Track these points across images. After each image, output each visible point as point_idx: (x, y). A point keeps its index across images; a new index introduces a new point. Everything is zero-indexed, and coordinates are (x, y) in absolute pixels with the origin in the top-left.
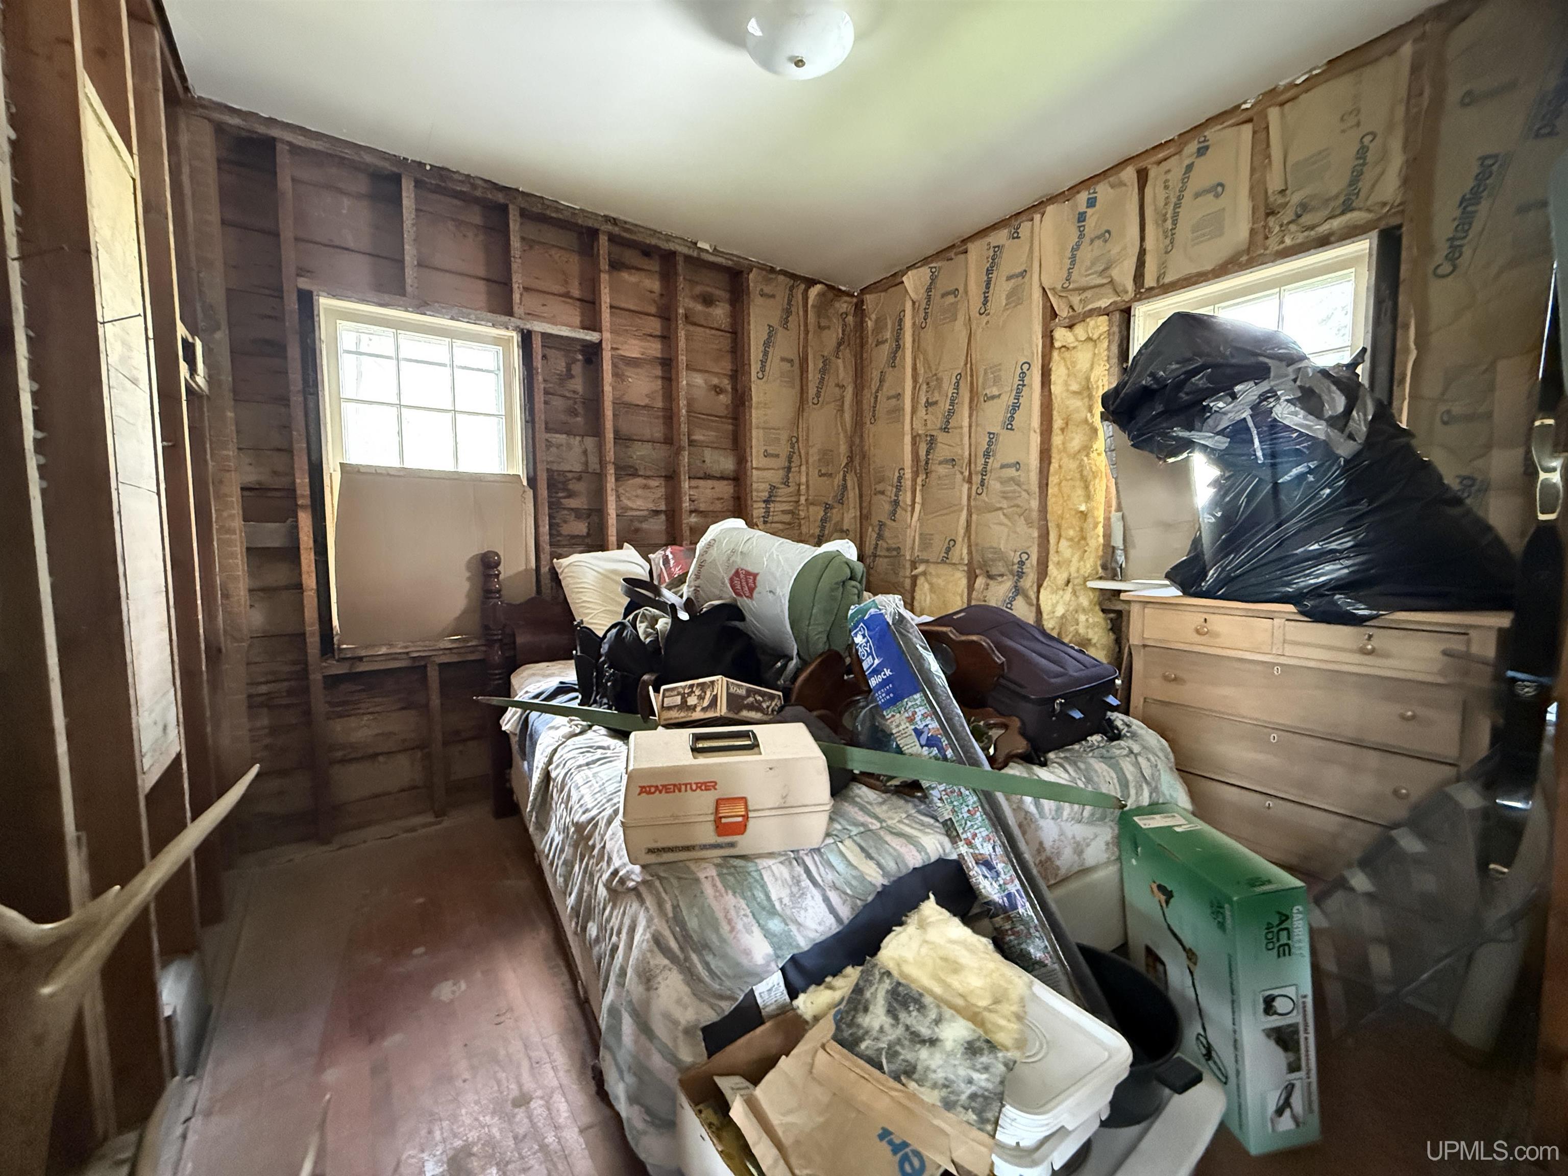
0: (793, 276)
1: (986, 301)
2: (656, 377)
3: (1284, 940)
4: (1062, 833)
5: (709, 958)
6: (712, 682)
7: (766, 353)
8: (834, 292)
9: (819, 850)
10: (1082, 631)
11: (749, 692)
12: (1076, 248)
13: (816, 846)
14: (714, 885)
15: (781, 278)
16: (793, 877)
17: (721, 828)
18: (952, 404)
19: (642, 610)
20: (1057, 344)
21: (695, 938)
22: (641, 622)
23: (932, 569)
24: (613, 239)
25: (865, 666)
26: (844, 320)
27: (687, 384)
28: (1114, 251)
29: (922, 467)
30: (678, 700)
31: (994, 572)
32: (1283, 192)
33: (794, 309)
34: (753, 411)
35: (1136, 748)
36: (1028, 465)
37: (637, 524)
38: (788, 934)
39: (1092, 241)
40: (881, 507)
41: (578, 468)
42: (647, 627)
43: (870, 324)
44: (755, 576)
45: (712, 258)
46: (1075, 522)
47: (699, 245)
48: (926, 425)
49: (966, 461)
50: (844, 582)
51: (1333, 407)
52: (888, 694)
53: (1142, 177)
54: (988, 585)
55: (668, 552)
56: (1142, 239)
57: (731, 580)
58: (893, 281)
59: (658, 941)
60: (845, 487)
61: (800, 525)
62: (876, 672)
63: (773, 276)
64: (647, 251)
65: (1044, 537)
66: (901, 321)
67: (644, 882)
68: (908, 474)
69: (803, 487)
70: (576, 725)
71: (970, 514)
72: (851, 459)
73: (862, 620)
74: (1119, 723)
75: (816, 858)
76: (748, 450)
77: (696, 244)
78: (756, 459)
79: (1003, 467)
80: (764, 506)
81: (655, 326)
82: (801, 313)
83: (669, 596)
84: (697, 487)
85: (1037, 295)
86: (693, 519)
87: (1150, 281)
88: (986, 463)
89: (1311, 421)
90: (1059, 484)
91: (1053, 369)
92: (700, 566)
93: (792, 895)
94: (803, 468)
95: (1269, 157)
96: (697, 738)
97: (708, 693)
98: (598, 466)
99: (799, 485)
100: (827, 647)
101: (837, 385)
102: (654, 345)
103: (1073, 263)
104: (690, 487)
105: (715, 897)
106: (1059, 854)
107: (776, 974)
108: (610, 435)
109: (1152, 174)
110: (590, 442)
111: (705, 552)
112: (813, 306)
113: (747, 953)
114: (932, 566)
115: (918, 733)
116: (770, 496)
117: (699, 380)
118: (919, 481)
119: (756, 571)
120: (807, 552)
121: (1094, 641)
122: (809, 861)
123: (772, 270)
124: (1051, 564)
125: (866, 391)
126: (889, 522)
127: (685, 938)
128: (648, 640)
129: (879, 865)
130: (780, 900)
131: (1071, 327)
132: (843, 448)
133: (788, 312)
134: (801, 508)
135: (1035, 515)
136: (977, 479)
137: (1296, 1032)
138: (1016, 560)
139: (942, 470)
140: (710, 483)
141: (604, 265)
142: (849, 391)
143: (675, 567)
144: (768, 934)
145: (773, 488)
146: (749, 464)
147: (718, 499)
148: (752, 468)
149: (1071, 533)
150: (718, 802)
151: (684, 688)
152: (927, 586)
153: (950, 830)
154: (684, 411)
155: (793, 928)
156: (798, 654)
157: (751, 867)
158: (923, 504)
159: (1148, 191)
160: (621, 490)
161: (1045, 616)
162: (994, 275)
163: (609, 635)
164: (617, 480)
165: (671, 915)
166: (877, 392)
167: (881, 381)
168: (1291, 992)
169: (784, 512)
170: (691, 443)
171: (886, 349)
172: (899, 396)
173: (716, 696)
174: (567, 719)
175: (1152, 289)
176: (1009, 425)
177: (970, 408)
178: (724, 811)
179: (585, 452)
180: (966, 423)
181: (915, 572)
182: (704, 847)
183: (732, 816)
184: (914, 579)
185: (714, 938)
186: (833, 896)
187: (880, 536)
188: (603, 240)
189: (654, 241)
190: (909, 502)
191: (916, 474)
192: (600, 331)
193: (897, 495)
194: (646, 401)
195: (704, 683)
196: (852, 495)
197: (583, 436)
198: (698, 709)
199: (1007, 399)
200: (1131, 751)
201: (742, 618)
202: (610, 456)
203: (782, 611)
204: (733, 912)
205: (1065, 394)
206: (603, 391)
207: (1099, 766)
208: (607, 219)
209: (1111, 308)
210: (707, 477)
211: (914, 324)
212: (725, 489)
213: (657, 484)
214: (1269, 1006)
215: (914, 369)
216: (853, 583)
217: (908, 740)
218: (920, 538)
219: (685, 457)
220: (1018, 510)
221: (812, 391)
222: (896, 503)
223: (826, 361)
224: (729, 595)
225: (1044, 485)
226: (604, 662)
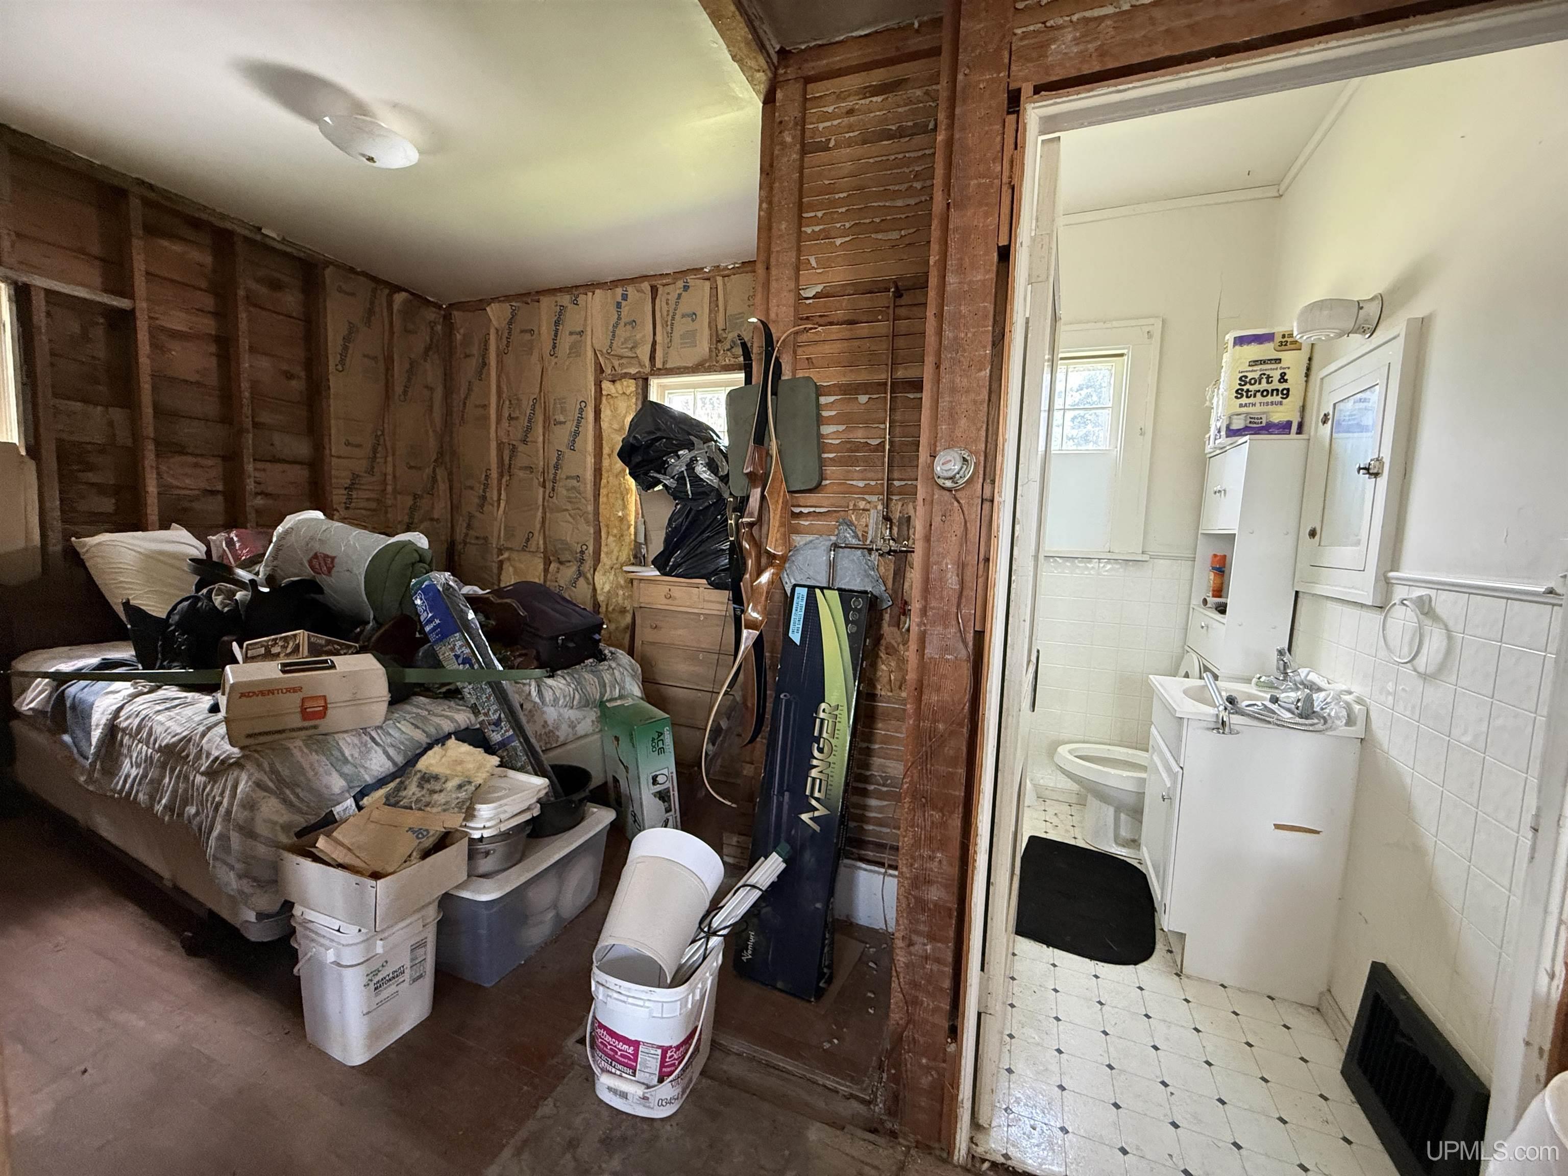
0: (374, 279)
1: (554, 347)
2: (211, 354)
3: (661, 745)
4: (560, 715)
5: (298, 790)
6: (295, 636)
7: (345, 348)
8: (419, 299)
9: (381, 727)
10: (620, 601)
11: (328, 643)
12: (616, 326)
13: (378, 724)
14: (301, 751)
15: (362, 279)
16: (362, 743)
17: (305, 714)
18: (530, 421)
19: (217, 586)
20: (604, 393)
21: (287, 780)
22: (217, 595)
23: (515, 555)
24: (146, 202)
25: (422, 619)
26: (432, 328)
27: (251, 366)
28: (638, 337)
29: (505, 469)
30: (262, 650)
31: (563, 559)
32: (724, 330)
33: (377, 309)
34: (332, 401)
35: (614, 665)
36: (585, 479)
37: (186, 504)
38: (358, 774)
39: (625, 325)
40: (471, 500)
41: (99, 439)
42: (224, 599)
43: (459, 337)
44: (333, 558)
45: (279, 246)
46: (617, 523)
47: (263, 231)
48: (509, 435)
49: (541, 470)
50: (413, 564)
51: (723, 471)
52: (437, 635)
53: (654, 290)
54: (558, 569)
55: (233, 535)
56: (655, 334)
57: (310, 562)
58: (478, 306)
59: (259, 785)
60: (434, 479)
61: (386, 512)
62: (429, 621)
63: (353, 276)
64: (196, 224)
65: (598, 533)
66: (486, 342)
67: (243, 757)
68: (494, 474)
69: (389, 477)
70: (144, 686)
71: (544, 513)
72: (441, 454)
73: (420, 589)
74: (606, 652)
75: (379, 732)
76: (326, 440)
77: (260, 229)
78: (336, 445)
79: (567, 478)
80: (345, 492)
81: (208, 302)
82: (385, 313)
83: (243, 575)
84: (264, 470)
85: (590, 354)
86: (259, 501)
87: (659, 364)
88: (556, 474)
89: (712, 477)
90: (607, 495)
91: (602, 410)
92: (278, 549)
93: (361, 752)
94: (390, 459)
95: (717, 306)
96: (284, 665)
97: (291, 644)
98: (130, 440)
99: (385, 475)
100: (399, 613)
101: (427, 387)
102: (206, 321)
103: (614, 336)
104: (255, 469)
105: (302, 757)
106: (557, 728)
107: (349, 801)
108: (148, 411)
109: (661, 290)
110: (118, 415)
111: (281, 538)
112: (399, 311)
113: (328, 787)
114: (516, 553)
115: (457, 657)
116: (353, 484)
117: (264, 363)
118: (504, 480)
119: (334, 554)
120: (380, 542)
121: (628, 608)
122: (374, 734)
123: (352, 270)
124: (603, 555)
125: (454, 396)
126: (477, 514)
127: (280, 781)
128: (226, 609)
129: (424, 731)
130: (352, 755)
131: (613, 382)
132: (432, 443)
133: (371, 312)
134: (388, 496)
135: (591, 517)
136: (549, 485)
137: (669, 792)
138: (579, 550)
139: (521, 474)
140: (279, 467)
141: (137, 229)
142: (439, 394)
143: (241, 549)
144: (342, 775)
145: (355, 477)
146: (327, 452)
147: (292, 483)
148: (332, 456)
149: (615, 531)
150: (303, 700)
151: (267, 641)
152: (511, 569)
153: (475, 710)
154: (247, 394)
155: (362, 771)
156: (374, 618)
157: (330, 738)
158: (507, 502)
159: (657, 301)
160: (163, 468)
161: (598, 592)
162: (561, 327)
163: (179, 607)
164: (158, 456)
165: (268, 769)
166: (466, 398)
167: (470, 390)
168: (665, 772)
169: (368, 499)
170: (256, 425)
171: (474, 363)
172: (485, 407)
173: (298, 645)
174: (129, 683)
175: (659, 369)
176: (572, 446)
177: (544, 427)
178: (307, 705)
179: (111, 424)
180: (541, 439)
181: (501, 558)
182: (293, 730)
183: (316, 706)
184: (501, 563)
185: (302, 778)
186: (391, 751)
187: (469, 527)
188: (135, 202)
189: (204, 216)
190: (495, 498)
191: (501, 475)
192: (132, 297)
193: (484, 491)
194: (194, 378)
195: (287, 636)
196: (443, 486)
197: (107, 407)
198: (282, 655)
199: (571, 426)
200: (610, 666)
201: (320, 590)
202: (149, 430)
203: (359, 585)
204: (316, 765)
205: (610, 430)
206: (137, 363)
207: (588, 676)
208: (141, 183)
209: (638, 375)
210: (275, 460)
211: (498, 347)
212: (300, 474)
213: (210, 462)
214: (655, 781)
215: (499, 387)
216: (421, 564)
217: (451, 662)
218: (505, 529)
219: (249, 439)
220: (579, 512)
221: (399, 389)
222: (484, 498)
223: (413, 364)
224: (308, 573)
225: (597, 495)
226: (174, 631)
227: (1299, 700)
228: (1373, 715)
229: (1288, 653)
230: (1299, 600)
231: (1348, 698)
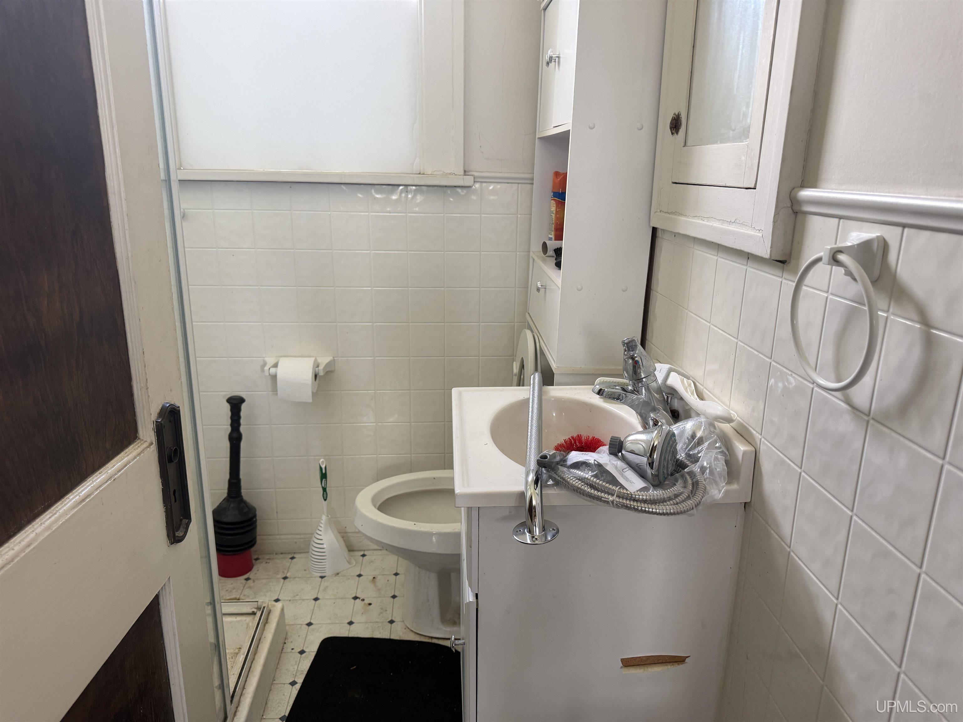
227: (653, 449)
228: (766, 465)
229: (640, 347)
230: (659, 242)
231: (726, 427)
